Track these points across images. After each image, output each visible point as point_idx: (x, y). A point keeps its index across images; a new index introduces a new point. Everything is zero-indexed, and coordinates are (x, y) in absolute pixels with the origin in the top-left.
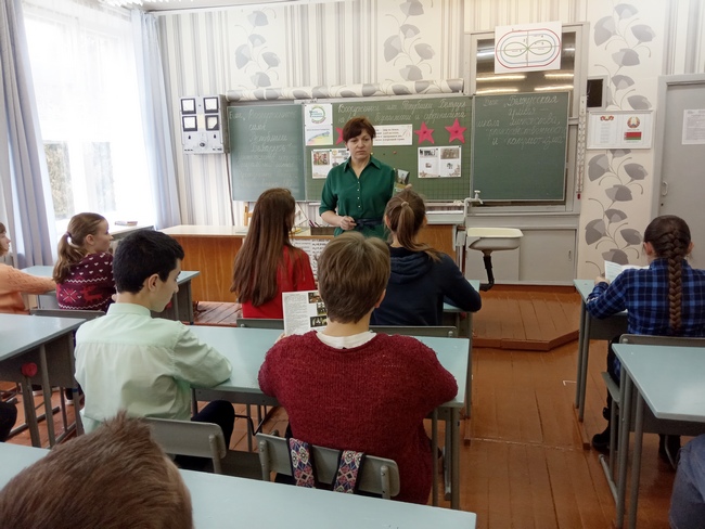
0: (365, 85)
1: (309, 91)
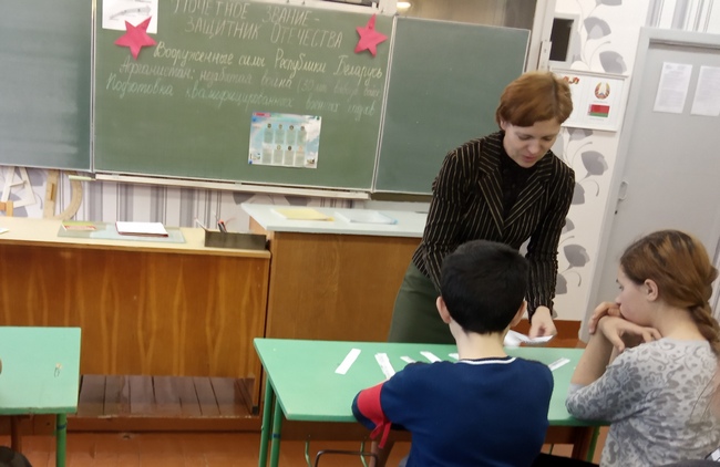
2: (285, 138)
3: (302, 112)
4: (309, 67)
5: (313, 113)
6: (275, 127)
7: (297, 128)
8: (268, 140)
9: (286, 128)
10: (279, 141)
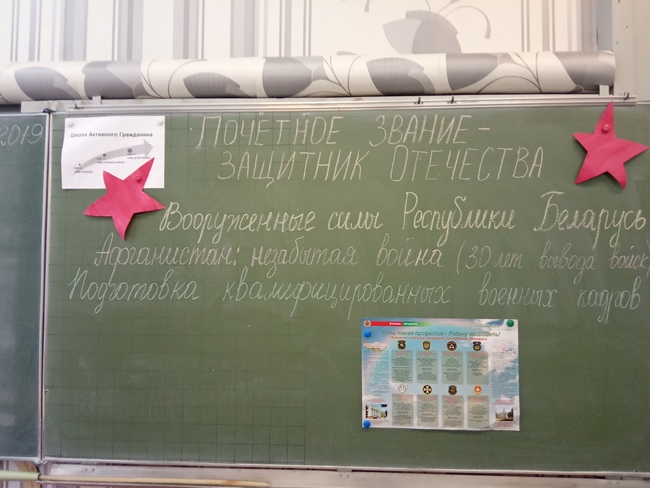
0: (269, 60)
1: (73, 74)
2: (439, 369)
3: (473, 312)
4: (477, 220)
5: (498, 314)
6: (414, 347)
7: (465, 345)
8: (402, 376)
9: (439, 347)
10: (427, 375)
